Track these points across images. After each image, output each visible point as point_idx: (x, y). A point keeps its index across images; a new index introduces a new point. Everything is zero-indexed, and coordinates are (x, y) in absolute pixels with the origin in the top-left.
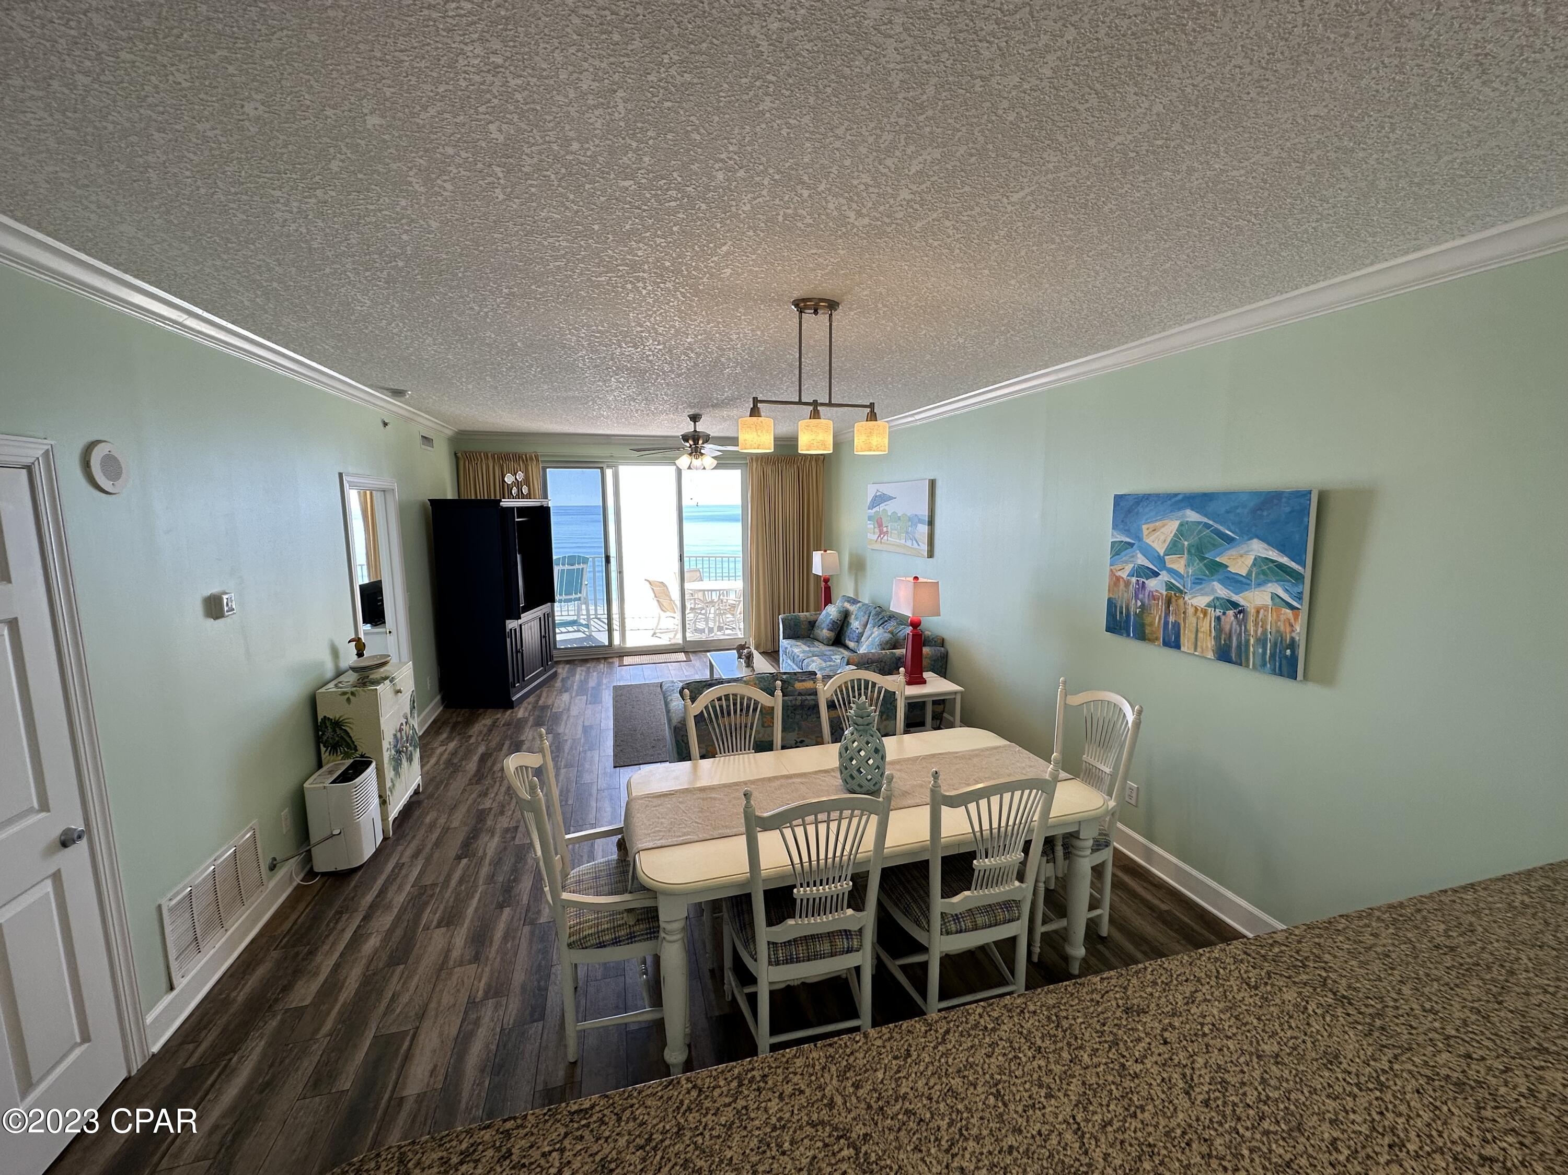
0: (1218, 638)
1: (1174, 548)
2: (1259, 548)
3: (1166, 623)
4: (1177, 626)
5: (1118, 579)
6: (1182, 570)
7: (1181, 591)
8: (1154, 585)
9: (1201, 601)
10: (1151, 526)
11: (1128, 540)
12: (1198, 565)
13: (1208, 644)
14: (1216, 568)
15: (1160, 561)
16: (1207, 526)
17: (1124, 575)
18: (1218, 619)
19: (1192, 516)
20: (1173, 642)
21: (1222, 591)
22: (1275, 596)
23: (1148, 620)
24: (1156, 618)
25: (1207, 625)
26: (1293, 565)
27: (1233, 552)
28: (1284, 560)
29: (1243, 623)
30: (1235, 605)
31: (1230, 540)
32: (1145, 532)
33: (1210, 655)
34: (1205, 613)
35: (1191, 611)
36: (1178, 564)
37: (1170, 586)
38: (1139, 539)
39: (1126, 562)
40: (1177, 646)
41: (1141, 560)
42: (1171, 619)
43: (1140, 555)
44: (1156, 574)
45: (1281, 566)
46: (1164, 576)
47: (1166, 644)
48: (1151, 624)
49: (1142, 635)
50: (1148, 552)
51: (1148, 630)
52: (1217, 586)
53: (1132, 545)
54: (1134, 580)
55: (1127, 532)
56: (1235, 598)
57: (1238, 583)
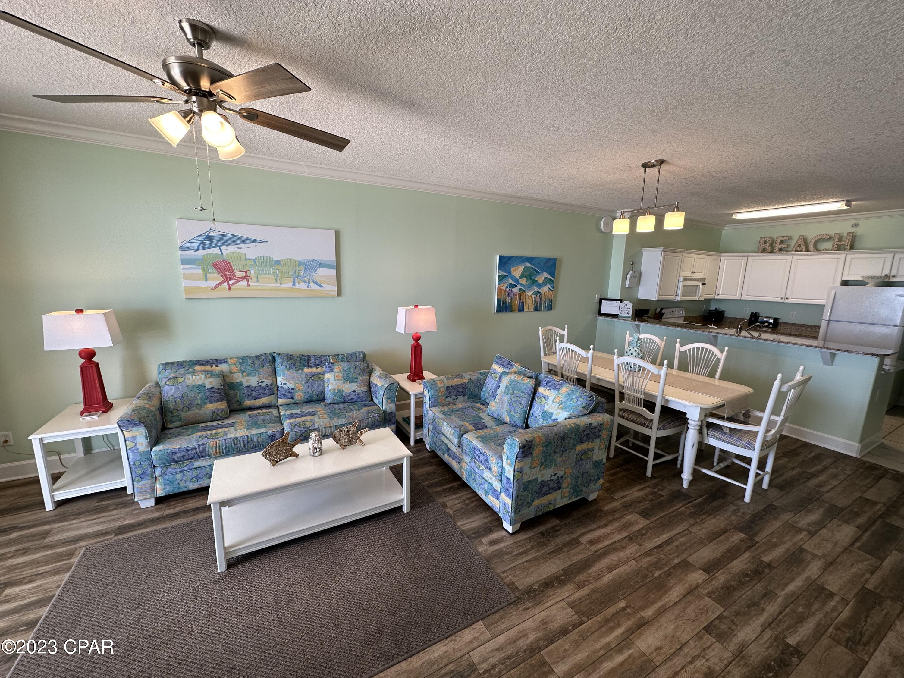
0: (535, 304)
1: (522, 276)
2: (546, 275)
3: (520, 303)
4: (523, 303)
5: (501, 290)
6: (524, 284)
7: (524, 291)
8: (515, 290)
9: (530, 293)
10: (514, 268)
11: (505, 274)
12: (530, 281)
13: (532, 306)
14: (534, 282)
15: (518, 281)
16: (532, 268)
17: (504, 288)
18: (535, 298)
19: (528, 265)
20: (521, 310)
21: (536, 289)
22: (549, 288)
23: (513, 304)
24: (516, 303)
25: (532, 301)
26: (552, 279)
27: (539, 276)
28: (551, 278)
29: (541, 298)
30: (539, 292)
31: (538, 272)
32: (512, 271)
33: (533, 310)
34: (531, 297)
35: (527, 297)
36: (523, 281)
37: (521, 290)
38: (510, 273)
39: (504, 283)
40: (523, 310)
41: (511, 281)
42: (521, 301)
43: (510, 280)
44: (516, 286)
45: (550, 279)
46: (519, 287)
47: (520, 311)
48: (515, 305)
49: (511, 310)
50: (513, 278)
51: (513, 307)
52: (535, 287)
53: (507, 276)
54: (508, 289)
55: (505, 271)
56: (540, 290)
57: (540, 286)
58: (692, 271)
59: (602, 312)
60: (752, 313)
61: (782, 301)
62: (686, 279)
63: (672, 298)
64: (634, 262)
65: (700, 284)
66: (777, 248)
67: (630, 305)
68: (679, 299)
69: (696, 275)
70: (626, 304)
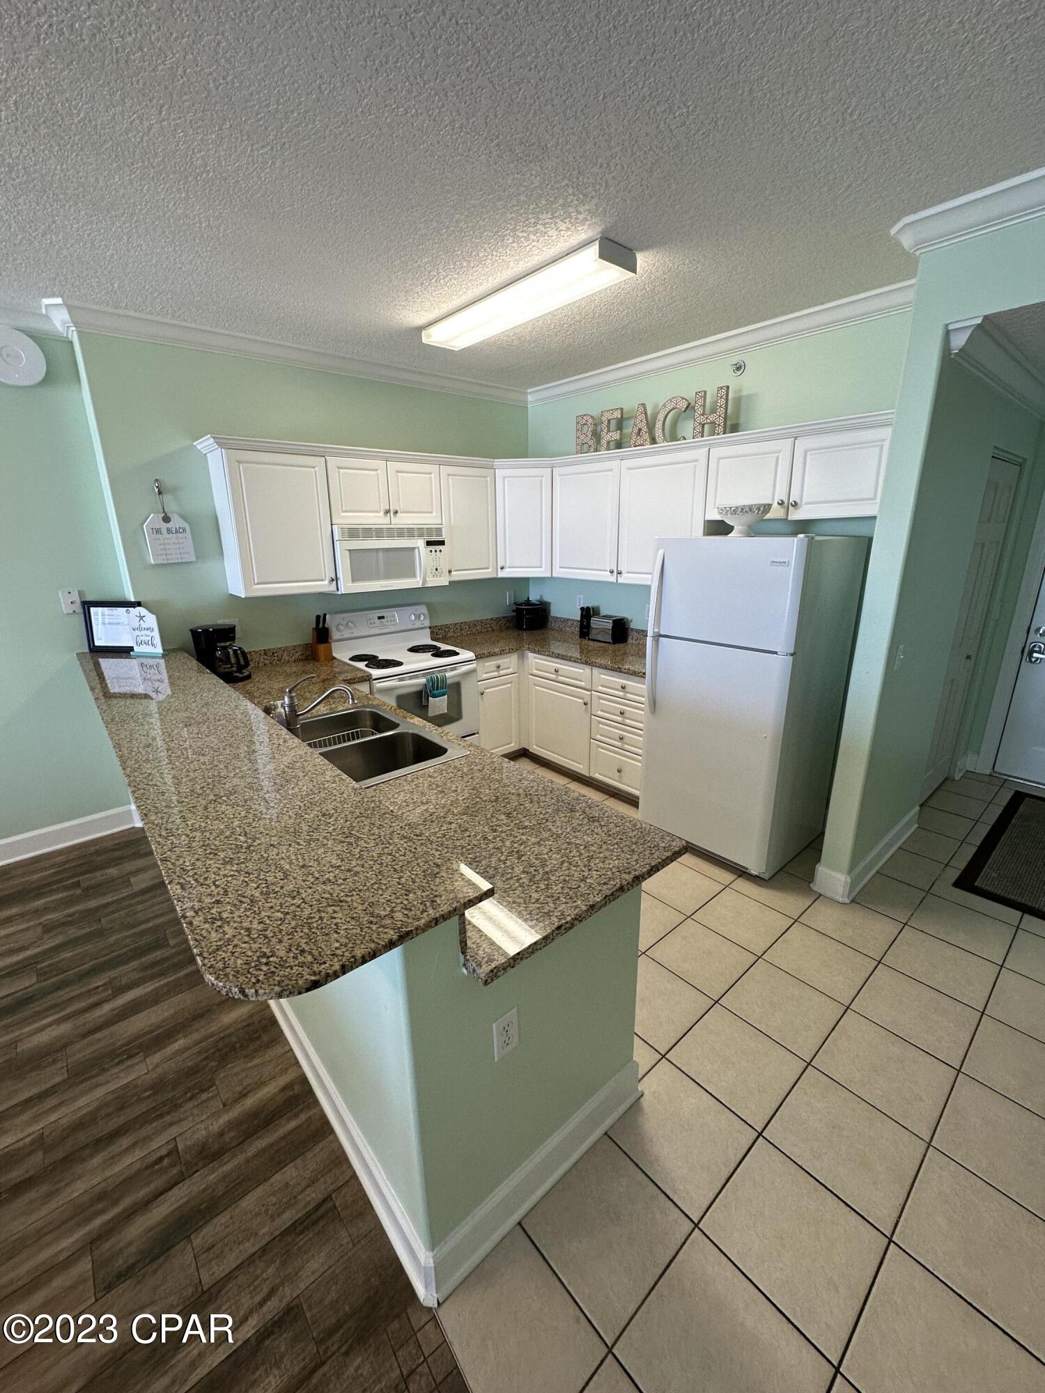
58: (385, 507)
59: (97, 643)
60: (582, 609)
61: (612, 579)
62: (353, 533)
63: (324, 586)
64: (168, 482)
65: (420, 543)
66: (604, 442)
67: (151, 620)
68: (347, 586)
69: (403, 521)
70: (141, 618)
